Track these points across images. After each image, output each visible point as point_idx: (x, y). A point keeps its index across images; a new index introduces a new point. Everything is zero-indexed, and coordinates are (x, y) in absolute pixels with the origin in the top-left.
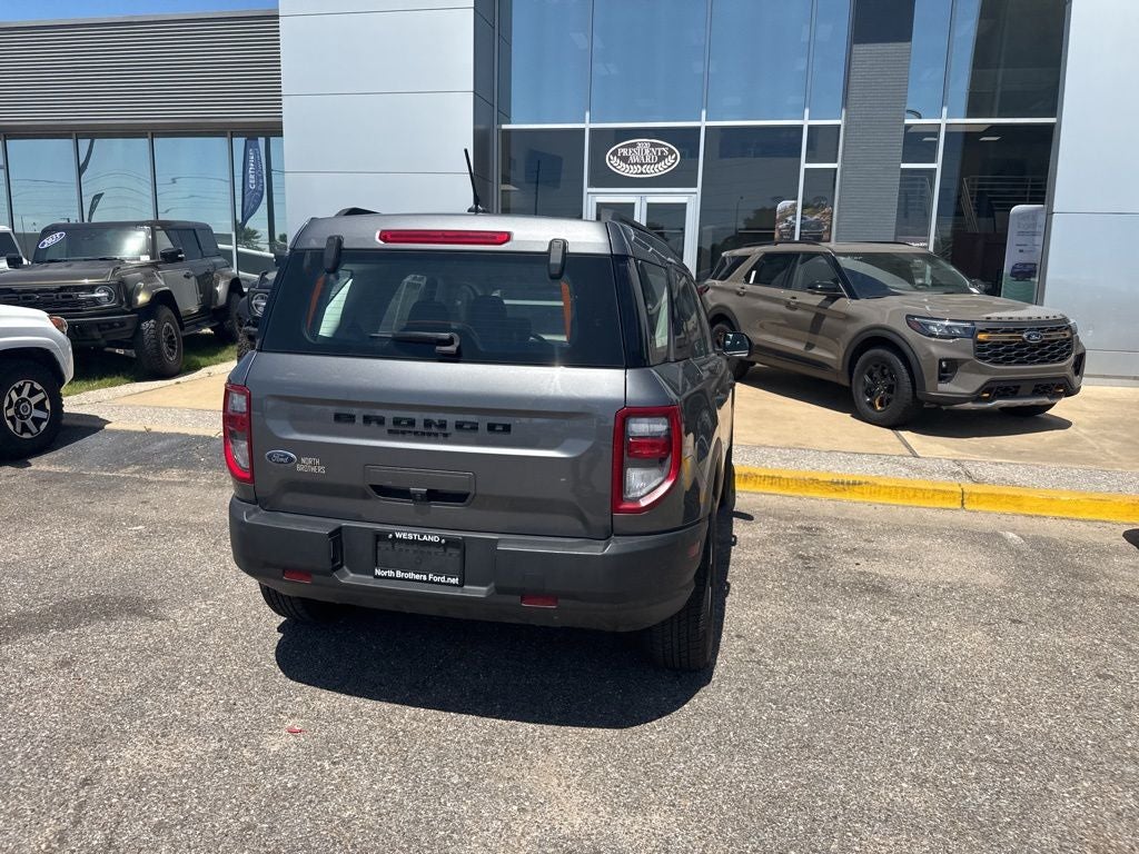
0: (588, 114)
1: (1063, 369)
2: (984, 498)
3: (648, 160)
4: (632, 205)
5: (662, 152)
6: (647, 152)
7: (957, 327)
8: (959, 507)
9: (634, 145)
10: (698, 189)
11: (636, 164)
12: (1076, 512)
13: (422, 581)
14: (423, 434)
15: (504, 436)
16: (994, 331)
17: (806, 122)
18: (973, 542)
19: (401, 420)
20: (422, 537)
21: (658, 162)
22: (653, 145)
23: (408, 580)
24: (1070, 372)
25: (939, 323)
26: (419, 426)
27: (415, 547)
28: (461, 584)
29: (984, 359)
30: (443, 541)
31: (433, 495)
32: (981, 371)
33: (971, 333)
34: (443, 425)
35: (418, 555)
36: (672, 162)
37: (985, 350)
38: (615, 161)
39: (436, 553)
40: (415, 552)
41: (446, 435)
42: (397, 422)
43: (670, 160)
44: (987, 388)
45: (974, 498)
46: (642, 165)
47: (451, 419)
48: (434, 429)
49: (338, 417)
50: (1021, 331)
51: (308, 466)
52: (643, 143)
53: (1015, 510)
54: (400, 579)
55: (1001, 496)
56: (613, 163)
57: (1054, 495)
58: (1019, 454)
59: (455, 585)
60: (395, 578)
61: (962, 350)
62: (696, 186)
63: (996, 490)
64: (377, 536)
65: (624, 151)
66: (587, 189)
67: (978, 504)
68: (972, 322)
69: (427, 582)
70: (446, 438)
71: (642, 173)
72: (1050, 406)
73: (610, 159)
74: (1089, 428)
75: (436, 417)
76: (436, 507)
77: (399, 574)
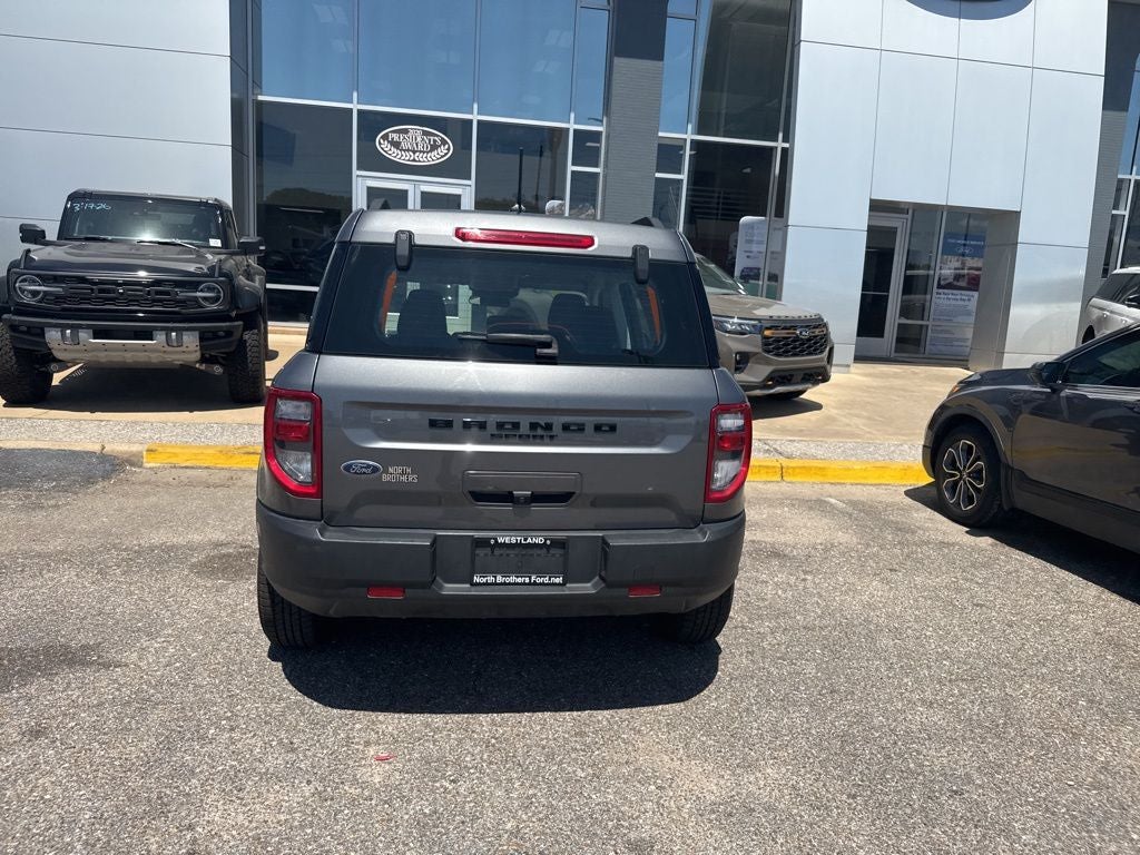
0: (355, 95)
1: (823, 359)
2: (797, 470)
3: (420, 148)
4: (406, 191)
5: (435, 141)
6: (419, 139)
7: (748, 325)
8: (779, 479)
9: (406, 131)
10: (472, 182)
11: (408, 150)
12: (865, 478)
13: (524, 584)
14: (528, 436)
15: (609, 436)
16: (776, 328)
17: (572, 126)
18: (811, 508)
19: (504, 423)
20: (525, 540)
21: (431, 151)
22: (425, 133)
23: (510, 584)
24: (825, 363)
25: (731, 320)
26: (525, 429)
27: (516, 551)
28: (564, 584)
29: (768, 352)
30: (548, 542)
31: (537, 498)
32: (768, 362)
33: (759, 330)
34: (549, 427)
35: (522, 558)
36: (444, 153)
37: (770, 344)
38: (386, 145)
39: (539, 555)
40: (516, 555)
41: (552, 437)
42: (500, 426)
43: (442, 150)
44: (770, 378)
45: (790, 471)
46: (414, 152)
47: (558, 421)
48: (540, 432)
49: (433, 424)
50: (795, 328)
51: (394, 475)
52: (415, 130)
53: (821, 479)
54: (501, 584)
55: (810, 468)
56: (383, 147)
57: (847, 464)
58: (800, 432)
59: (559, 584)
60: (496, 584)
61: (752, 344)
62: (469, 179)
63: (807, 463)
64: (477, 542)
65: (396, 137)
66: (356, 172)
67: (794, 475)
68: (759, 320)
69: (530, 584)
70: (552, 441)
71: (414, 160)
72: (803, 392)
73: (380, 143)
74: (836, 408)
75: (542, 420)
76: (535, 508)
77: (500, 579)
